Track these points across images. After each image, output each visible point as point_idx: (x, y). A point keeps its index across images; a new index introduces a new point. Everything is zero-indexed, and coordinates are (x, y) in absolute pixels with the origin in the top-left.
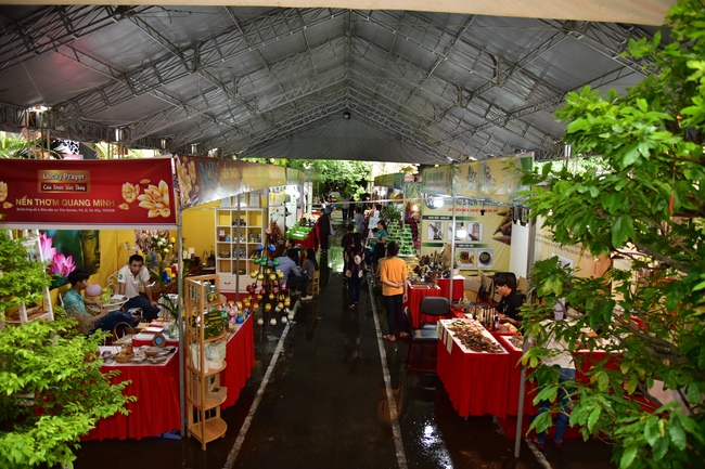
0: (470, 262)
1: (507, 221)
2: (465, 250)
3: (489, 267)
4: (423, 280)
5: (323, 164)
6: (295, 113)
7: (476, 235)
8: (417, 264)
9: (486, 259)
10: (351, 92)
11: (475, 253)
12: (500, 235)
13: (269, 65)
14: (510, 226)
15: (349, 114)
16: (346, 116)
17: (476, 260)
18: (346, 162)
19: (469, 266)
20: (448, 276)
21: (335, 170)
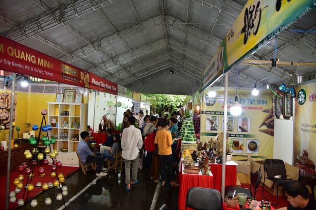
0: (241, 149)
1: (271, 117)
2: (236, 139)
3: (256, 154)
4: (197, 165)
5: (160, 97)
6: (142, 67)
7: (245, 127)
8: (196, 149)
9: (253, 147)
10: (171, 56)
11: (245, 142)
12: (265, 128)
13: (118, 32)
14: (273, 121)
15: (173, 71)
16: (171, 72)
17: (245, 148)
18: (171, 96)
19: (239, 152)
20: (221, 162)
21: (166, 100)
